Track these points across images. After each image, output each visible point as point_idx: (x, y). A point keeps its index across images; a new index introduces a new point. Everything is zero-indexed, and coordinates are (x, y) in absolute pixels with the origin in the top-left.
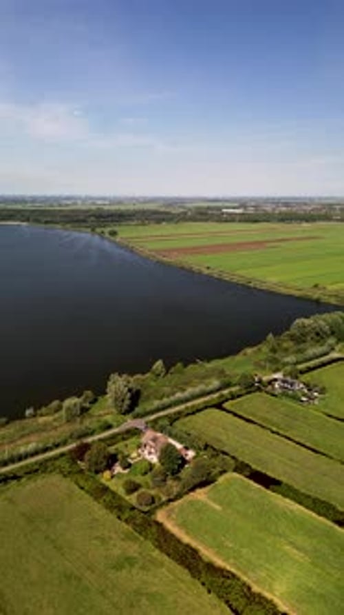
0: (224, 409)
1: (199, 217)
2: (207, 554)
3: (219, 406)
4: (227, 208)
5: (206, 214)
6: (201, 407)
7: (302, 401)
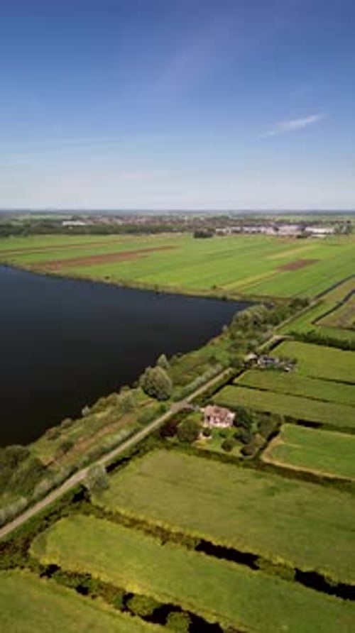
0: (236, 385)
1: (45, 230)
2: (316, 472)
3: (230, 382)
4: (66, 220)
5: (51, 227)
6: (218, 386)
7: (287, 371)
